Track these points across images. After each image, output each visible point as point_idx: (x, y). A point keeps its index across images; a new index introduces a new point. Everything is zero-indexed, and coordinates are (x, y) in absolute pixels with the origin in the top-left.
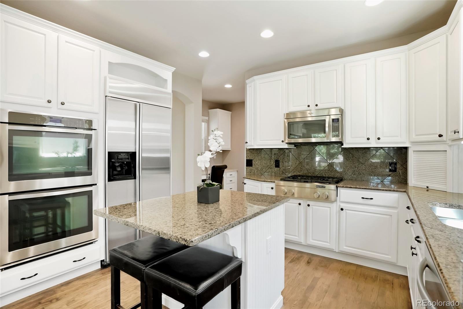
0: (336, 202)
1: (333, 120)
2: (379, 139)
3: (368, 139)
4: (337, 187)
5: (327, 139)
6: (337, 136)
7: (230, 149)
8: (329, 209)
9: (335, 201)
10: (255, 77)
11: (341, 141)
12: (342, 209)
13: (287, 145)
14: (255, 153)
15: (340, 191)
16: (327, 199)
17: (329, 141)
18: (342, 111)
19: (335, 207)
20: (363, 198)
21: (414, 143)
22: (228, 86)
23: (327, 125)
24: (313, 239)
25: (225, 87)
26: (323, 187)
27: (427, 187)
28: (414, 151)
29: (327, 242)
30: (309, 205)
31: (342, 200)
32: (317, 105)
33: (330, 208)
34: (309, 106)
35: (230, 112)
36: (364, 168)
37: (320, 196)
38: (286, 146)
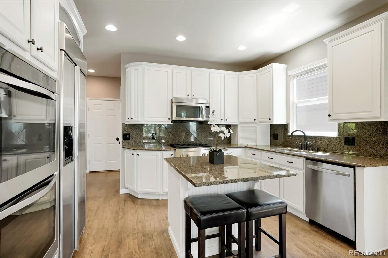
1: (206, 107)
2: (227, 120)
3: (222, 120)
10: (143, 63)
14: (133, 128)
17: (203, 120)
18: (210, 102)
21: (241, 123)
23: (203, 110)
27: (248, 144)
28: (240, 127)
32: (194, 96)
34: (188, 95)
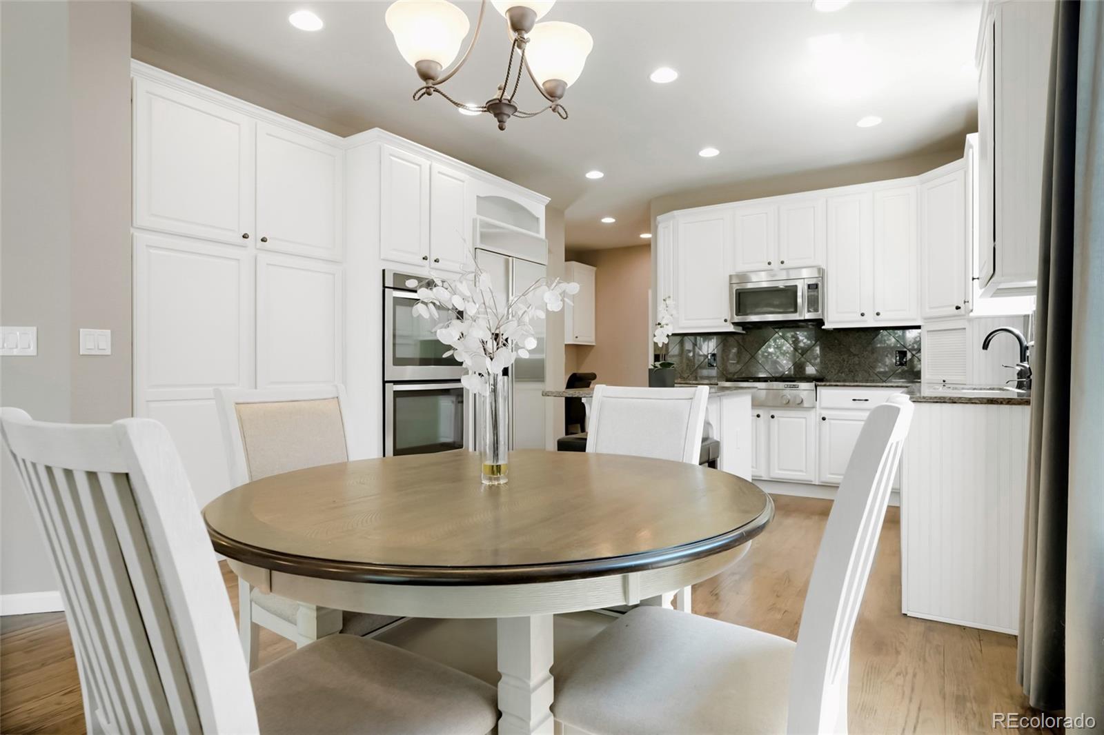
0: (814, 409)
1: (809, 286)
2: (878, 314)
3: (863, 315)
4: (816, 386)
5: (800, 315)
6: (816, 310)
7: (594, 344)
8: (804, 420)
9: (813, 407)
10: (676, 213)
11: (821, 317)
12: (824, 419)
13: (732, 326)
15: (820, 392)
16: (799, 405)
17: (802, 318)
18: (822, 272)
19: (813, 417)
20: (854, 400)
21: (927, 319)
22: (608, 220)
23: (799, 294)
24: (780, 469)
25: (604, 223)
26: (794, 386)
27: (944, 381)
28: (928, 331)
29: (801, 471)
30: (773, 417)
31: (824, 405)
32: (782, 262)
33: (805, 418)
34: (769, 263)
35: (594, 269)
36: (857, 362)
37: (791, 402)
38: (731, 329)
